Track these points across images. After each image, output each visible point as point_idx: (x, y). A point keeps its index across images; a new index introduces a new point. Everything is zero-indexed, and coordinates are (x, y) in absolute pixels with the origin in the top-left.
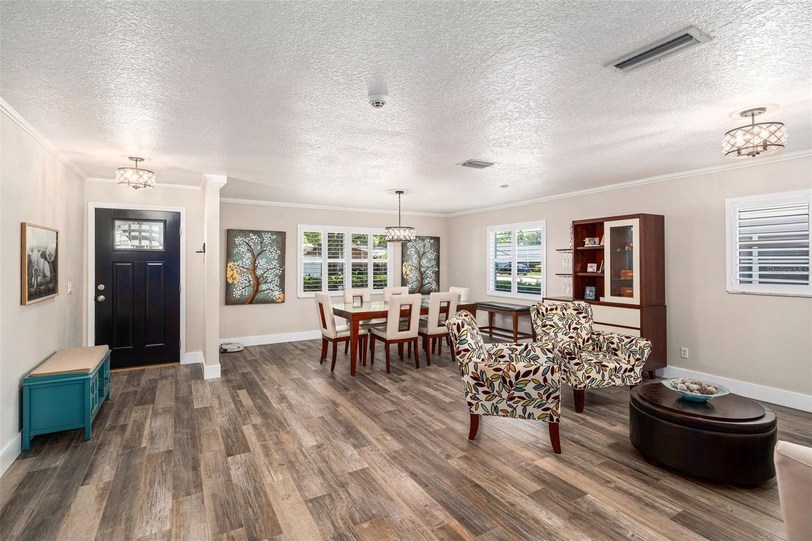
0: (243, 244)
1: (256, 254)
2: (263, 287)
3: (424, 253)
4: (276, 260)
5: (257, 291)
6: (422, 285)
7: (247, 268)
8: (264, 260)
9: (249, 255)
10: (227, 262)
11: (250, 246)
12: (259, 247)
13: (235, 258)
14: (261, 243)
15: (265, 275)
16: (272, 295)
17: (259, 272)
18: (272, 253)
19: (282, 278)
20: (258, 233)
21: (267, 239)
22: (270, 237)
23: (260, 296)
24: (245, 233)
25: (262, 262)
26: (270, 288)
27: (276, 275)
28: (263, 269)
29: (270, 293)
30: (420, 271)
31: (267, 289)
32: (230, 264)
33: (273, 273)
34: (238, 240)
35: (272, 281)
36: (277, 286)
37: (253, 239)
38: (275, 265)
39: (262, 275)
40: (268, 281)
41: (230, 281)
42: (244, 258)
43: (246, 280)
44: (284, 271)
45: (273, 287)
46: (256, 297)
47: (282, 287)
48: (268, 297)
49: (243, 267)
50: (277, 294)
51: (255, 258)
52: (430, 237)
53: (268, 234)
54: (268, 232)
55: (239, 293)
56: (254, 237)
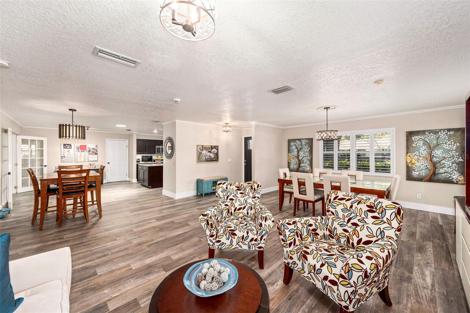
0: (293, 145)
1: (299, 150)
2: (302, 165)
3: (438, 145)
4: (308, 152)
5: (299, 167)
6: (434, 174)
7: (296, 156)
8: (302, 152)
9: (296, 150)
10: (288, 153)
11: (296, 146)
12: (300, 147)
13: (291, 152)
14: (301, 144)
15: (303, 159)
16: (306, 169)
17: (300, 158)
18: (306, 149)
19: (311, 161)
20: (300, 140)
21: (303, 142)
22: (305, 141)
23: (301, 169)
24: (294, 140)
25: (301, 153)
26: (305, 165)
27: (308, 160)
28: (302, 156)
29: (305, 168)
30: (431, 160)
31: (304, 166)
32: (289, 154)
33: (306, 158)
34: (292, 144)
35: (306, 162)
36: (308, 165)
37: (297, 143)
38: (307, 155)
39: (302, 159)
40: (304, 162)
41: (289, 162)
42: (294, 151)
43: (295, 161)
44: (312, 158)
45: (307, 165)
46: (299, 169)
47: (311, 165)
48: (304, 170)
49: (294, 156)
50: (308, 168)
51: (298, 152)
52: (446, 129)
53: (304, 140)
54: (304, 139)
55: (293, 167)
56: (298, 142)
